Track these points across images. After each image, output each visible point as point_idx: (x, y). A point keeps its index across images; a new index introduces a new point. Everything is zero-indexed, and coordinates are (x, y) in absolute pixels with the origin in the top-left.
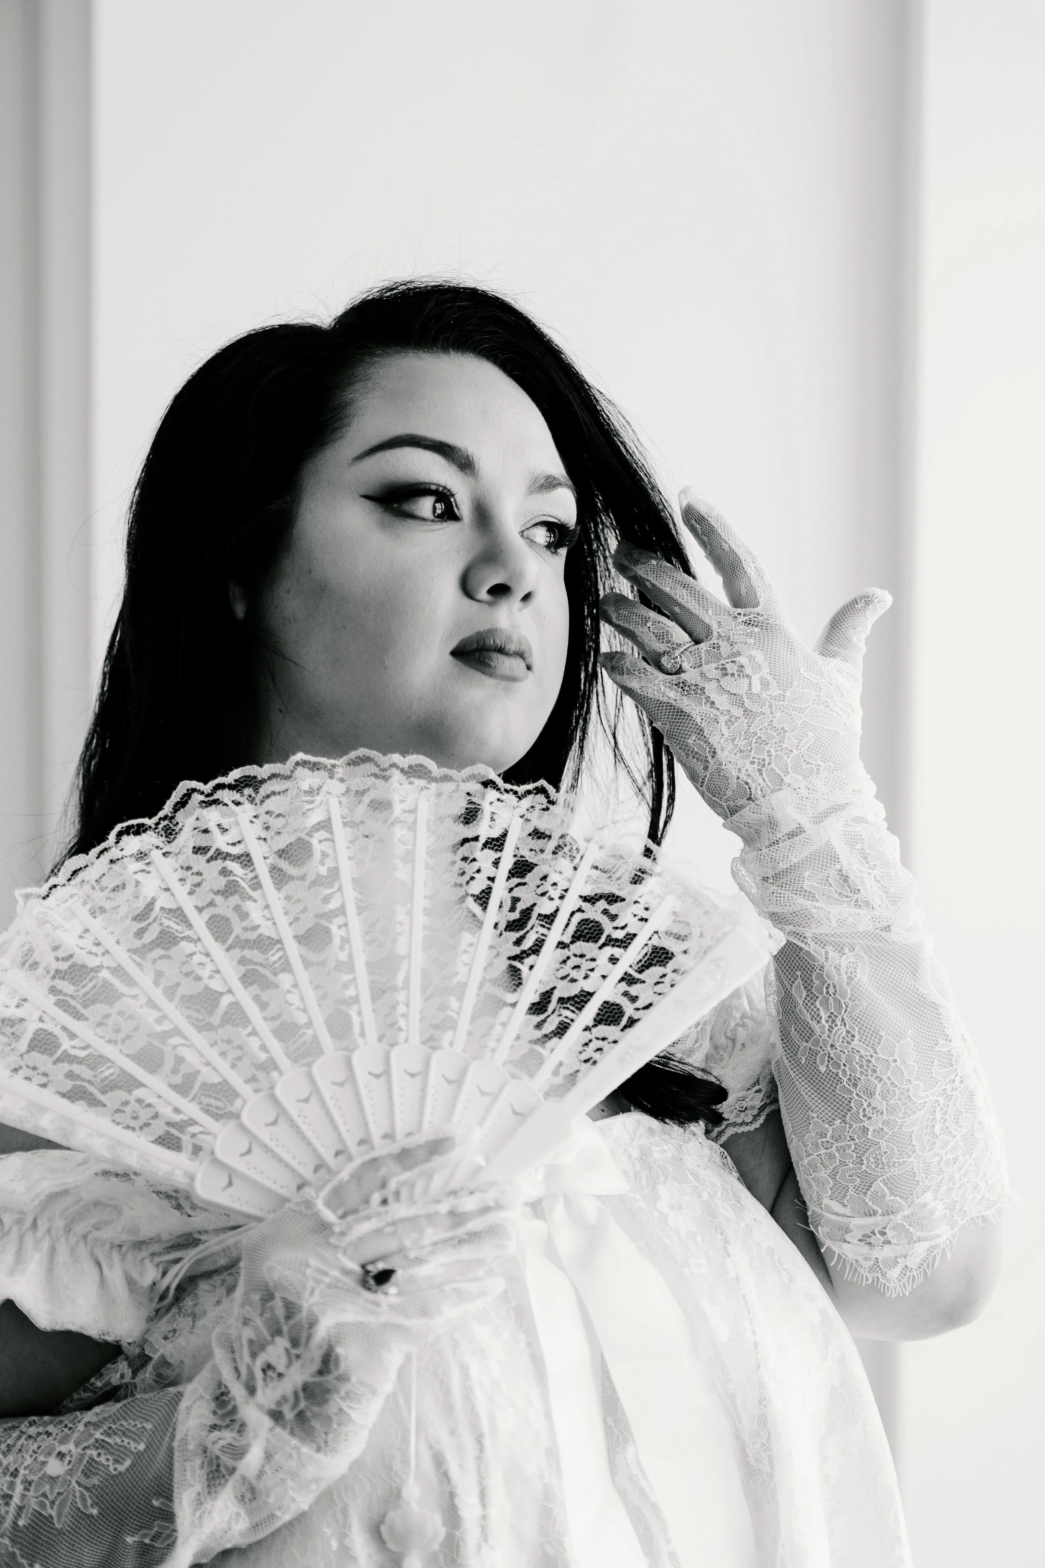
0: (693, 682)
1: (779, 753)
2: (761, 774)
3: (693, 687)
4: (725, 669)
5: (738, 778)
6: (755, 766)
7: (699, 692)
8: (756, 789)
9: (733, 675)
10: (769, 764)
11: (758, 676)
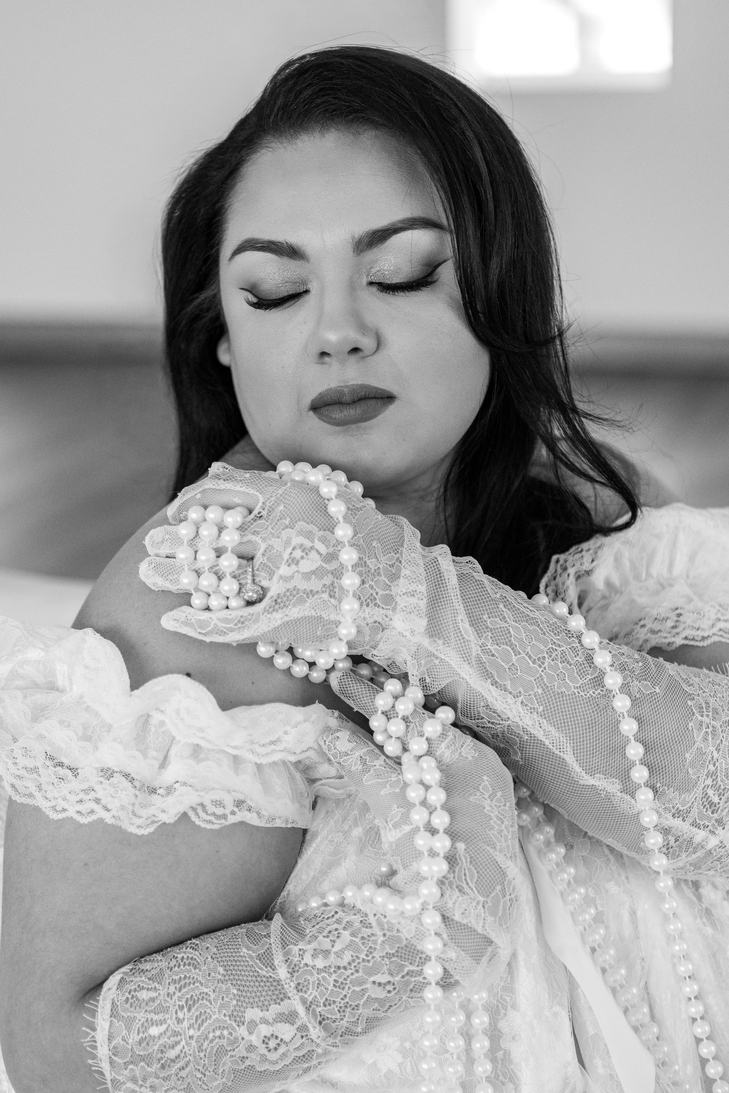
0: (284, 590)
1: (375, 579)
2: (379, 606)
3: (288, 594)
4: (294, 558)
5: (368, 624)
6: (371, 605)
7: (295, 592)
8: (383, 619)
9: (302, 558)
10: (377, 593)
11: (316, 541)
